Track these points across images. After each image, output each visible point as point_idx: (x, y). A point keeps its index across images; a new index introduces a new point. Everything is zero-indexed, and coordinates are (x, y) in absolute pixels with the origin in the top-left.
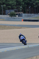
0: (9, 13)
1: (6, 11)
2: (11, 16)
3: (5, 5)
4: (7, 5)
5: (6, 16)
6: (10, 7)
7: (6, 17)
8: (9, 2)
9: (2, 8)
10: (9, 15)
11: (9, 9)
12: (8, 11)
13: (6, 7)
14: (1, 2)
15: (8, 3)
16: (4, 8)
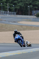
0: (35, 14)
1: (33, 11)
2: (38, 17)
3: (31, 6)
4: (34, 6)
5: (32, 16)
6: (37, 7)
7: (33, 18)
8: (36, 2)
9: (29, 8)
10: (35, 15)
11: (36, 9)
12: (35, 11)
13: (32, 7)
14: (28, 3)
15: (35, 4)
16: (30, 9)
